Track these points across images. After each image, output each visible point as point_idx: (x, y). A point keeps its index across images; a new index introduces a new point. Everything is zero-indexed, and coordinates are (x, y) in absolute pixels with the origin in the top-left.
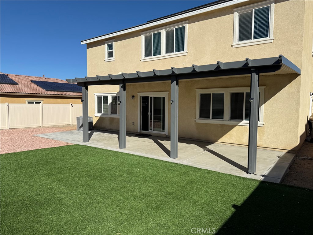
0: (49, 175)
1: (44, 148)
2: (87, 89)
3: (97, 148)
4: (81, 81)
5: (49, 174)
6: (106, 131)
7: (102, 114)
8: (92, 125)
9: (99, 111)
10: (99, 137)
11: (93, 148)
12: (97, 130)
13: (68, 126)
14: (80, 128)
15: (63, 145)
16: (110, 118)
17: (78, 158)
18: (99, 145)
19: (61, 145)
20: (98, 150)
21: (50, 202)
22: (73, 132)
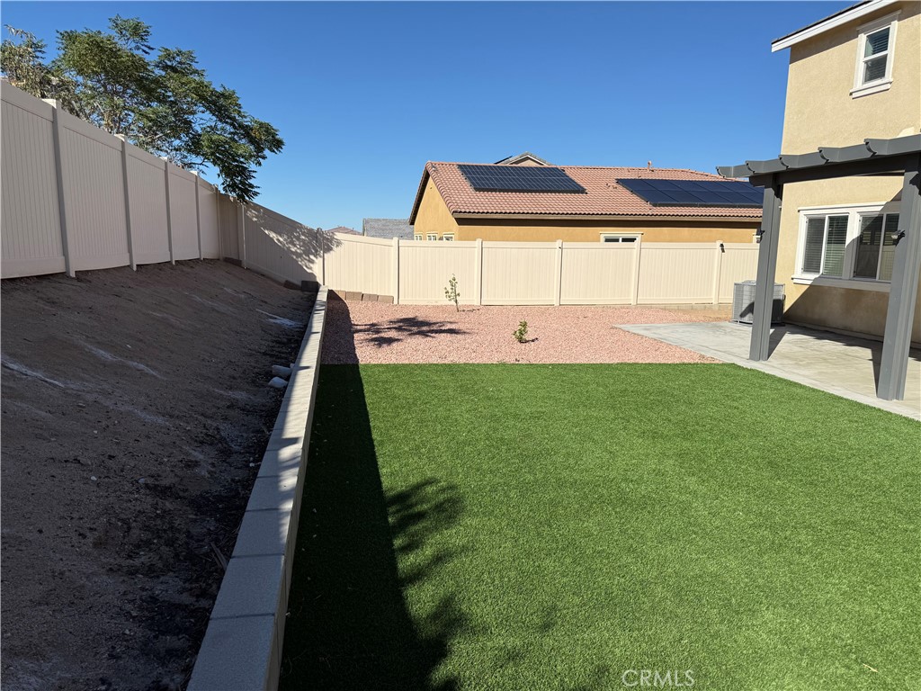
0: (655, 435)
1: (640, 362)
2: (779, 194)
3: (796, 383)
4: (762, 171)
5: (655, 433)
6: (827, 331)
7: (817, 276)
8: (783, 309)
9: (811, 264)
10: (802, 349)
11: (781, 380)
12: (797, 326)
13: (706, 307)
14: (743, 315)
15: (692, 362)
16: (848, 290)
17: (735, 404)
18: (804, 376)
19: (686, 361)
20: (800, 391)
21: (657, 507)
22: (720, 327)
